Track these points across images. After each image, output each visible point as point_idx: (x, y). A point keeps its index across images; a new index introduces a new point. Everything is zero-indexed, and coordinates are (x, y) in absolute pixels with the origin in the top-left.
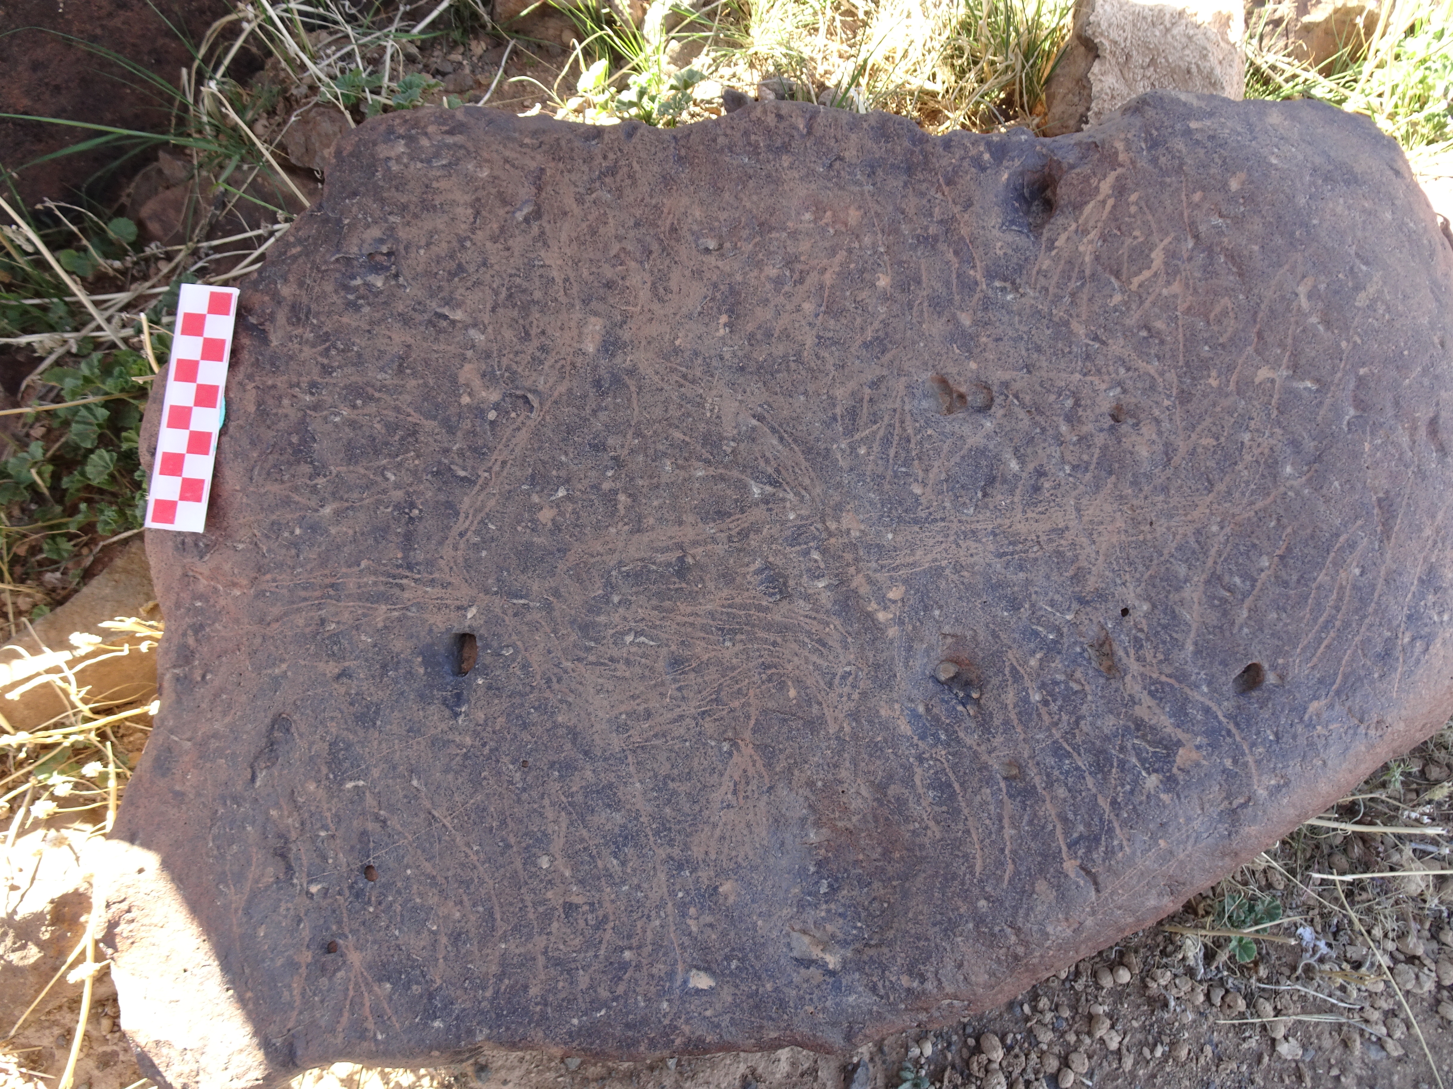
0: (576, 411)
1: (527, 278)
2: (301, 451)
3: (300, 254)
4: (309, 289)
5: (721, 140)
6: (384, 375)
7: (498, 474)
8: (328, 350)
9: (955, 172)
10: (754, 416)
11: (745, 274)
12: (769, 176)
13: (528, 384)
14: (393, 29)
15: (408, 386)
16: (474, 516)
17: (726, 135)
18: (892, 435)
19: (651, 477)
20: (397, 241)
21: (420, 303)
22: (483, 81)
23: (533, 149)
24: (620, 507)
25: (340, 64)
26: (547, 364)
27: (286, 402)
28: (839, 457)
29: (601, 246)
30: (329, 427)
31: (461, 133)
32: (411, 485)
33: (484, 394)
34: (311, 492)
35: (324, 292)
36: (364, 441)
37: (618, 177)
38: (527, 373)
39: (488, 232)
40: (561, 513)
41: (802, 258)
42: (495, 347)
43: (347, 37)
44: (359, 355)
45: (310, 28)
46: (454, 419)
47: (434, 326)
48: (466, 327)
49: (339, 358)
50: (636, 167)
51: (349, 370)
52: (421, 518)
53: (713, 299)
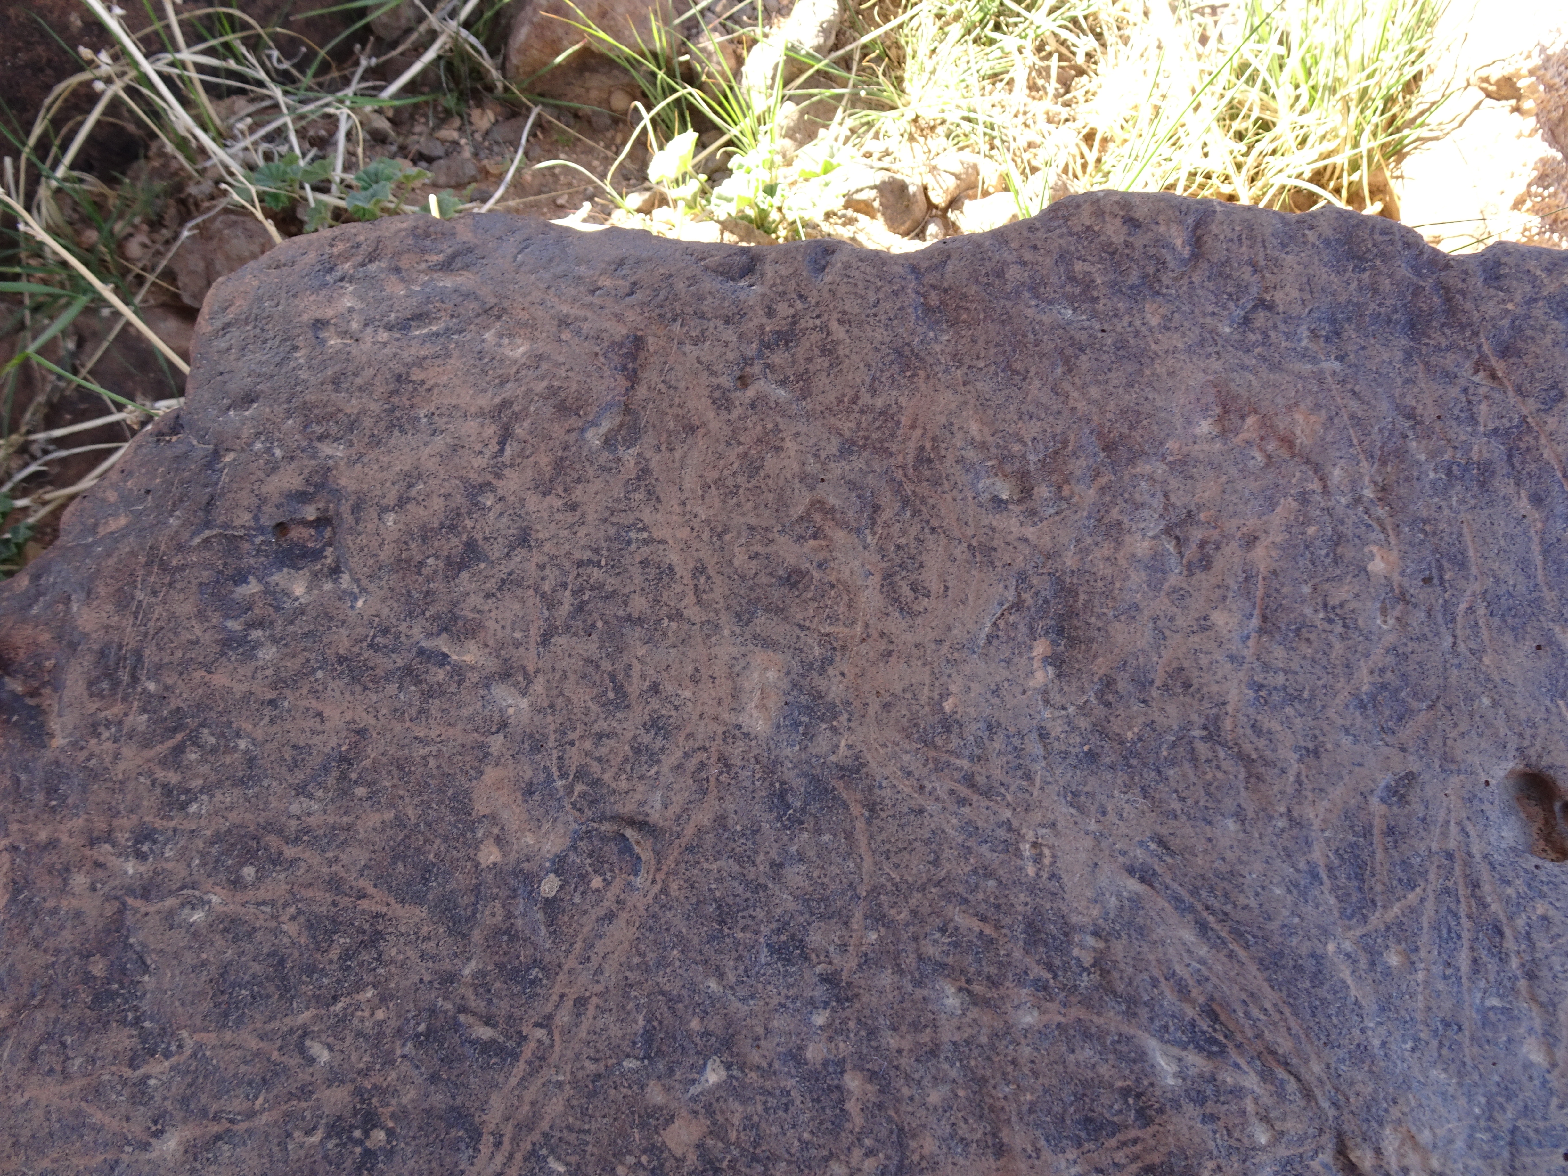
0: (736, 869)
1: (616, 568)
2: (112, 995)
3: (124, 533)
4: (140, 613)
5: (1014, 273)
6: (306, 803)
7: (567, 1032)
8: (179, 749)
9: (1517, 329)
10: (1131, 871)
11: (1086, 551)
12: (1121, 345)
13: (627, 808)
14: (349, 91)
15: (360, 827)
16: (516, 1141)
17: (1024, 264)
18: (1456, 916)
19: (916, 1027)
20: (337, 494)
21: (385, 631)
22: (493, 169)
23: (618, 298)
24: (852, 1106)
25: (264, 146)
26: (668, 762)
27: (79, 880)
28: (1345, 973)
29: (771, 497)
30: (179, 938)
31: (466, 267)
32: (365, 1073)
33: (530, 839)
34: (133, 1100)
35: (173, 616)
36: (257, 968)
37: (801, 353)
38: (623, 785)
39: (529, 473)
40: (717, 1131)
41: (1202, 516)
42: (551, 723)
43: (276, 106)
44: (251, 761)
45: (215, 92)
46: (463, 901)
47: (418, 682)
48: (487, 682)
49: (205, 769)
50: (838, 332)
51: (225, 797)
52: (390, 1153)
53: (1018, 606)
